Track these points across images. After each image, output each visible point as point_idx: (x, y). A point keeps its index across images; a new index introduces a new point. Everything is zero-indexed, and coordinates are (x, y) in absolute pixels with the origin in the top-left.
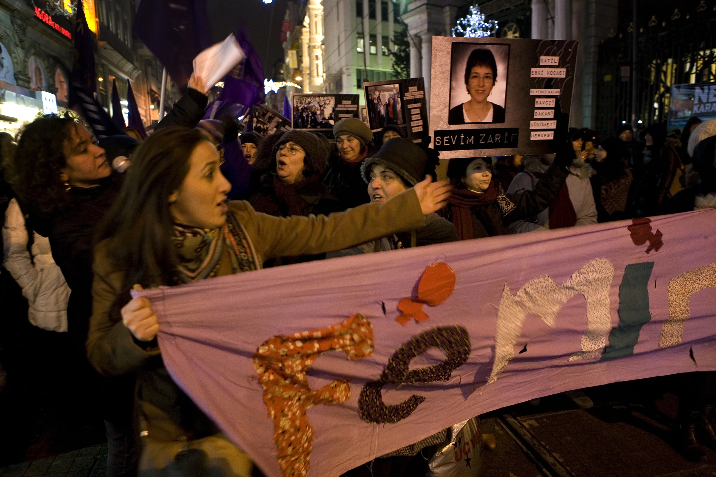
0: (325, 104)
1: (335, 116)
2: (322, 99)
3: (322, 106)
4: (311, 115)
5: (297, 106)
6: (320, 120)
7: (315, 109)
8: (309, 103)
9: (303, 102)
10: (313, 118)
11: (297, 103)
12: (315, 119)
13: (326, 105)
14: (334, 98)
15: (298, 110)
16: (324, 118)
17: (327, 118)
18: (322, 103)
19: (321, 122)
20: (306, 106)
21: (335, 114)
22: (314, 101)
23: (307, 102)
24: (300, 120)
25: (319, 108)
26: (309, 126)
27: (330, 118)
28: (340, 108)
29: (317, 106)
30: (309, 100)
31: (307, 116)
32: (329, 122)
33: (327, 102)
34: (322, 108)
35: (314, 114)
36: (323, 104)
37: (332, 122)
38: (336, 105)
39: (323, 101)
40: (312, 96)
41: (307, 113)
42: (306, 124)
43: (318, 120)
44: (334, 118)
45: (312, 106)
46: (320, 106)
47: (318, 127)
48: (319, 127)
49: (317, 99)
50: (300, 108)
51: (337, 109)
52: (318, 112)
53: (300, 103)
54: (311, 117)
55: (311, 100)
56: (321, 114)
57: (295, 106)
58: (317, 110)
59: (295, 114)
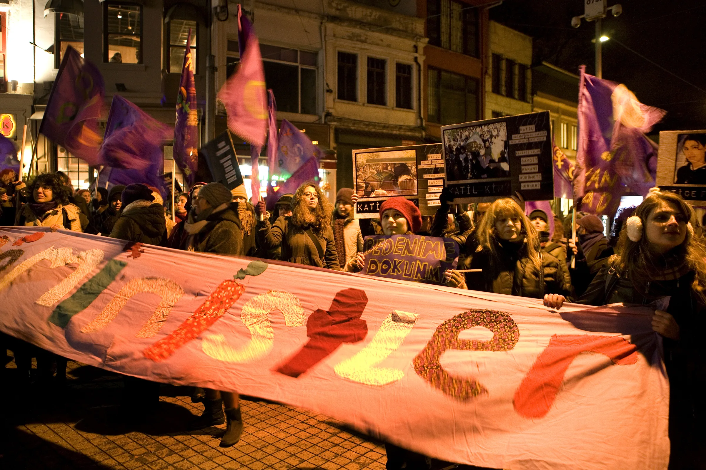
0: (491, 136)
1: (508, 154)
2: (485, 128)
3: (487, 140)
4: (471, 157)
5: (449, 145)
6: (485, 164)
7: (477, 146)
8: (467, 138)
9: (458, 137)
10: (474, 162)
11: (450, 141)
12: (478, 162)
13: (493, 139)
14: (504, 124)
15: (451, 151)
16: (492, 161)
17: (497, 161)
18: (487, 136)
19: (488, 167)
20: (462, 144)
21: (508, 152)
22: (474, 134)
23: (463, 137)
24: (456, 167)
25: (483, 144)
26: (469, 175)
27: (502, 159)
28: (517, 139)
29: (479, 141)
30: (467, 133)
31: (466, 159)
32: (500, 166)
33: (495, 133)
34: (487, 143)
35: (476, 155)
36: (489, 136)
37: (505, 166)
38: (509, 136)
39: (488, 131)
40: (470, 127)
41: (464, 155)
42: (464, 173)
43: (482, 165)
44: (507, 159)
45: (472, 142)
46: (484, 141)
47: (482, 176)
48: (485, 176)
49: (478, 129)
50: (454, 148)
51: (511, 143)
52: (482, 152)
53: (454, 140)
54: (471, 160)
55: (469, 134)
56: (486, 155)
57: (447, 145)
58: (480, 148)
59: (448, 158)
